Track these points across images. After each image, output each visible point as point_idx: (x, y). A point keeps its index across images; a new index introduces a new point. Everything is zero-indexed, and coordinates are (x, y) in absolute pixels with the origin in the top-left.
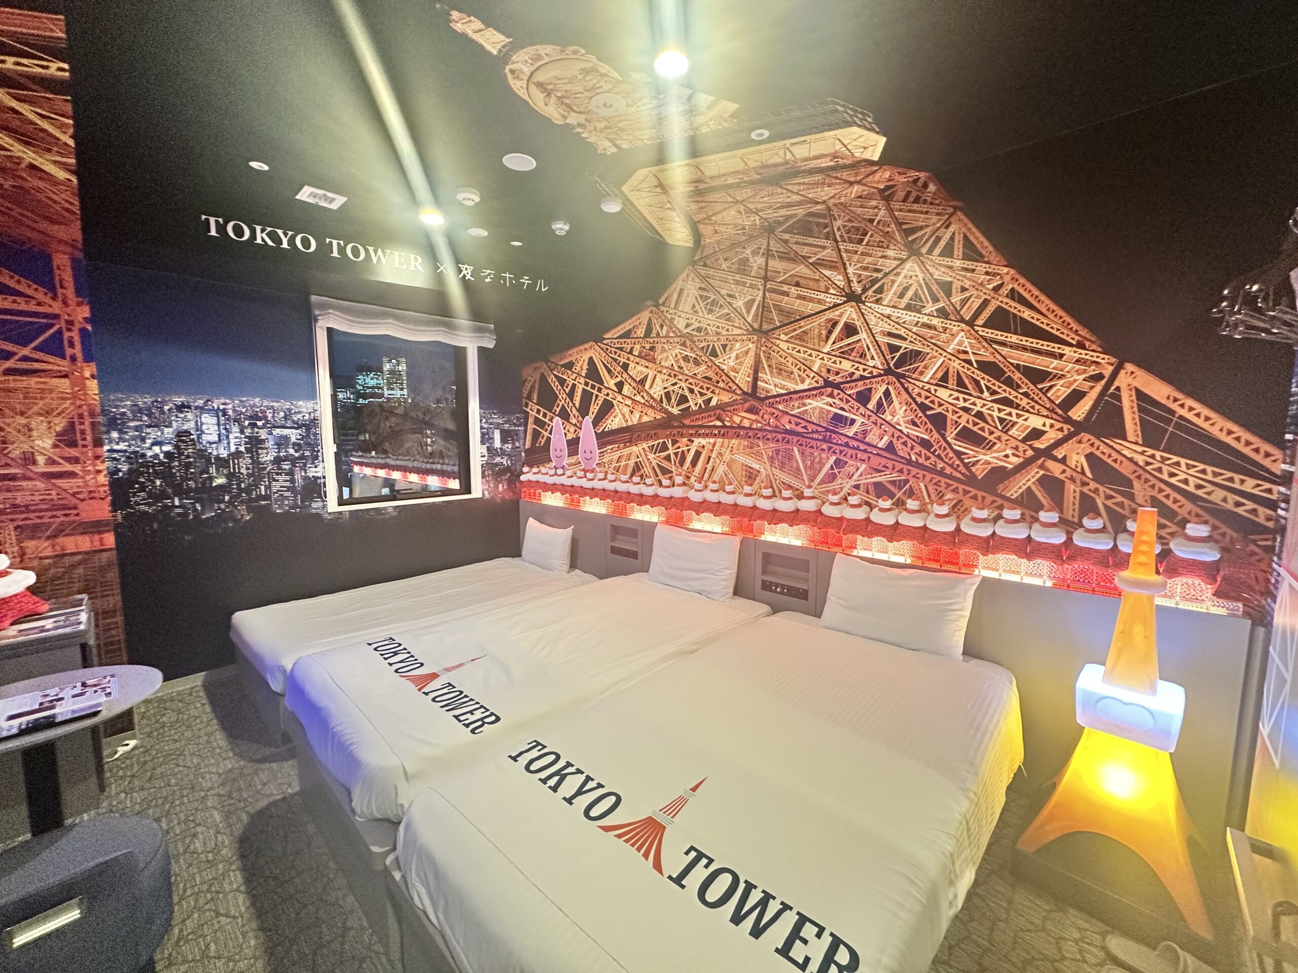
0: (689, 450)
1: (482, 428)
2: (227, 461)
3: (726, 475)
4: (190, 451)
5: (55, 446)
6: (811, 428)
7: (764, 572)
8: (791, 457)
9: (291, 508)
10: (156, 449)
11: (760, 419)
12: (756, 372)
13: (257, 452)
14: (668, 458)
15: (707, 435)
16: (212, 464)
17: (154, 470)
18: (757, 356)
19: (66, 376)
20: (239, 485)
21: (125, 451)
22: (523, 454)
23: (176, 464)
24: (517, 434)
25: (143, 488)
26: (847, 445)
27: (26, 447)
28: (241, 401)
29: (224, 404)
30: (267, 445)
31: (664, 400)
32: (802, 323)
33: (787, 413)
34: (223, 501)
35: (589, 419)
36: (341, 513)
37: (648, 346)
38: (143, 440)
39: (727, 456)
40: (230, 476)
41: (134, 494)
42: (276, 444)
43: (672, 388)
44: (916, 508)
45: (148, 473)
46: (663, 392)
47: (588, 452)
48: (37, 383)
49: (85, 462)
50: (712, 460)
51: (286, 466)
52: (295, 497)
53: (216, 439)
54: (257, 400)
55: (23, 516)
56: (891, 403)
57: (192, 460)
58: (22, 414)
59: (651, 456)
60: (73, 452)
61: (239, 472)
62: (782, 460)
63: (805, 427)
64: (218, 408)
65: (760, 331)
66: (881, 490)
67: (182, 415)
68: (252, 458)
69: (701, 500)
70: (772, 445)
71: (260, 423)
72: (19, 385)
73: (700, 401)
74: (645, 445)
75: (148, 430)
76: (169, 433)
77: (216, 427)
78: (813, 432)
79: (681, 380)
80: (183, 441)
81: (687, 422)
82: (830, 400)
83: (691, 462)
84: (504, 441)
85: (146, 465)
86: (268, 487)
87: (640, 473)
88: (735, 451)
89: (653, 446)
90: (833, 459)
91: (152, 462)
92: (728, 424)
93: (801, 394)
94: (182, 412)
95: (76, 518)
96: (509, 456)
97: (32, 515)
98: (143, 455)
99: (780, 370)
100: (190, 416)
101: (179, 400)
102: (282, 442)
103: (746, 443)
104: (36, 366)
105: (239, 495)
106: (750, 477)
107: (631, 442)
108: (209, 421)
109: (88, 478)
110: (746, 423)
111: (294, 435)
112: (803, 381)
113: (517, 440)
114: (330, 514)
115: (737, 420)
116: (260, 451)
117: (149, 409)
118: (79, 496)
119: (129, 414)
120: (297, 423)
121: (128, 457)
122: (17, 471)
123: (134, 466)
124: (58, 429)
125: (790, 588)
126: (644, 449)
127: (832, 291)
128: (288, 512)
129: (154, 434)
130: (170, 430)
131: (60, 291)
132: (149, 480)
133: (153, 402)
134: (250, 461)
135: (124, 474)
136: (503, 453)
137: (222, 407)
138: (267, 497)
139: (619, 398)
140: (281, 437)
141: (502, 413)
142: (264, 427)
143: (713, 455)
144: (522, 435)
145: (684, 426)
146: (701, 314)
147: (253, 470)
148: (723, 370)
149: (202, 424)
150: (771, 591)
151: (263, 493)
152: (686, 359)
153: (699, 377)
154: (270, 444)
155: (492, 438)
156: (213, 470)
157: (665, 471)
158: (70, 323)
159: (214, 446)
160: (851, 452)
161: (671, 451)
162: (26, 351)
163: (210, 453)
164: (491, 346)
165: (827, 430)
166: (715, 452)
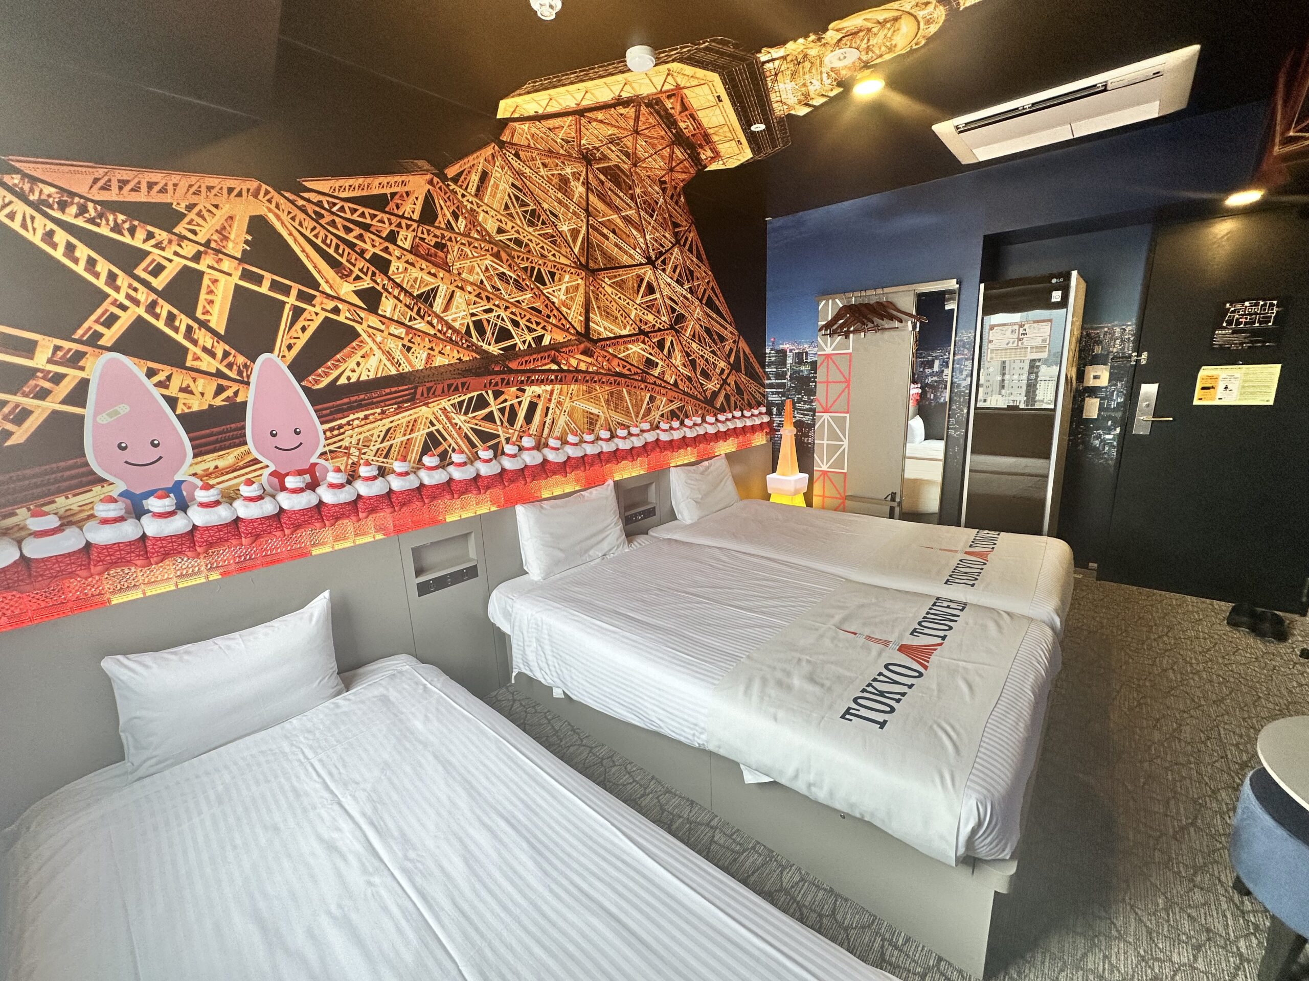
0: (520, 403)
3: (568, 425)
6: (634, 370)
7: (626, 509)
8: (621, 398)
11: (595, 362)
12: (587, 312)
14: (490, 418)
15: (542, 381)
18: (587, 294)
26: (655, 383)
31: (474, 332)
32: (621, 271)
33: (616, 356)
39: (567, 405)
43: (486, 316)
46: (469, 320)
50: (550, 411)
56: (674, 351)
59: (459, 419)
62: (615, 401)
63: (629, 370)
65: (585, 267)
70: (607, 388)
73: (529, 338)
74: (445, 403)
78: (635, 374)
79: (498, 306)
81: (513, 365)
82: (643, 346)
83: (525, 418)
88: (574, 398)
89: (461, 403)
90: (648, 395)
92: (565, 368)
93: (625, 339)
99: (608, 314)
103: (585, 388)
110: (583, 367)
112: (625, 328)
115: (574, 362)
125: (644, 512)
126: (444, 410)
145: (511, 371)
146: (518, 222)
148: (553, 303)
152: (502, 276)
153: (526, 306)
160: (658, 388)
161: (494, 407)
165: (644, 372)
166: (553, 401)
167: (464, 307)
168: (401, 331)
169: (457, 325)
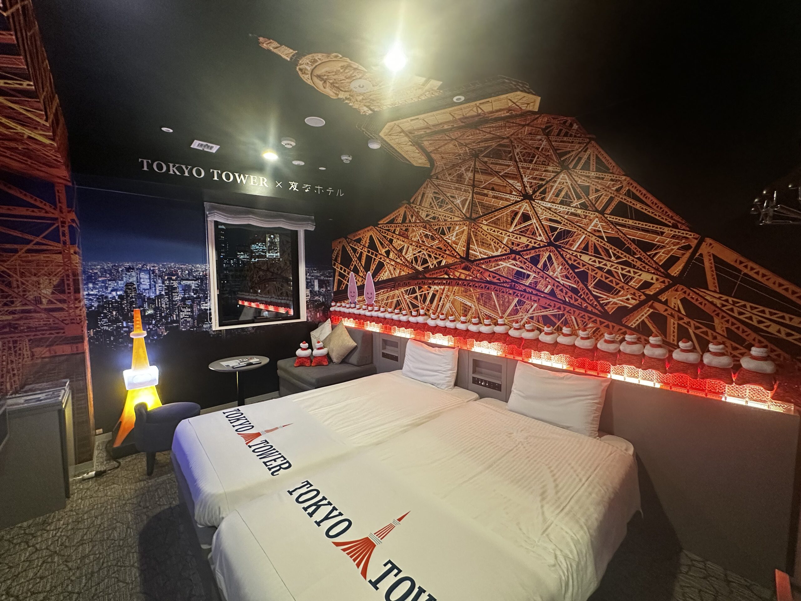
0: (428, 293)
1: (307, 279)
2: (154, 300)
3: (451, 309)
4: (133, 294)
5: (53, 293)
6: (502, 280)
7: (474, 372)
8: (490, 298)
9: (191, 328)
10: (114, 293)
11: (471, 274)
12: (468, 244)
13: (172, 294)
14: (416, 298)
15: (439, 283)
16: (146, 302)
17: (112, 306)
18: (469, 234)
19: (60, 253)
20: (161, 314)
21: (96, 295)
22: (332, 295)
23: (125, 302)
24: (329, 282)
25: (105, 317)
26: (525, 291)
27: (36, 294)
28: (163, 265)
29: (154, 267)
30: (177, 290)
31: (414, 262)
32: (496, 213)
33: (488, 270)
34: (151, 324)
35: (370, 273)
36: (221, 331)
37: (404, 228)
38: (106, 288)
39: (451, 297)
40: (155, 309)
41: (101, 320)
42: (183, 290)
43: (419, 254)
44: (568, 333)
45: (109, 307)
46: (412, 257)
47: (370, 294)
48: (44, 257)
49: (69, 302)
50: (442, 299)
51: (189, 302)
52: (194, 321)
53: (148, 287)
54: (172, 264)
55: (33, 334)
56: (552, 264)
57: (134, 300)
58: (35, 275)
59: (406, 297)
60: (62, 296)
61: (161, 306)
62: (485, 300)
63: (499, 279)
64: (150, 269)
65: (470, 219)
66: (547, 321)
67: (129, 274)
68: (168, 298)
69: (435, 325)
70: (478, 291)
71: (174, 278)
72: (34, 258)
73: (435, 262)
74: (403, 290)
75: (110, 283)
76: (121, 284)
77: (148, 281)
78: (504, 282)
79: (423, 249)
80: (129, 289)
81: (427, 275)
82: (514, 262)
83: (430, 301)
84: (320, 287)
85: (108, 303)
86: (178, 316)
87: (400, 307)
88: (456, 294)
89: (407, 290)
90: (516, 300)
91: (111, 301)
92: (452, 277)
93: (496, 258)
94: (129, 272)
95: (63, 335)
96: (324, 296)
97: (38, 333)
98: (106, 297)
99: (483, 244)
100: (133, 274)
101: (127, 265)
102: (187, 289)
103: (463, 289)
104: (45, 247)
105: (161, 320)
106: (465, 311)
107: (395, 287)
108: (144, 277)
109: (71, 311)
110: (463, 277)
111: (193, 284)
112: (497, 250)
113: (329, 286)
114: (214, 331)
115: (457, 274)
116: (174, 294)
117: (110, 270)
118: (65, 322)
119: (99, 273)
120: (196, 277)
121: (98, 299)
122: (31, 307)
123: (101, 303)
124: (55, 283)
125: (490, 383)
126: (402, 292)
127: (514, 193)
128: (189, 330)
129: (112, 284)
130: (122, 282)
131: (59, 205)
132: (109, 311)
133: (113, 266)
134: (168, 300)
135: (95, 308)
136: (320, 294)
137: (152, 268)
138: (177, 321)
139: (388, 261)
140: (186, 285)
141: (319, 270)
142: (176, 280)
143: (443, 297)
144: (332, 283)
145: (426, 278)
146: (435, 209)
147: (169, 305)
148: (448, 243)
149: (140, 278)
150: (478, 384)
151: (175, 319)
152: (426, 236)
153: (434, 247)
154: (180, 290)
155: (314, 285)
156: (146, 305)
157: (415, 306)
158: (63, 223)
159: (147, 291)
160: (527, 295)
161: (418, 294)
162: (38, 239)
163: (145, 296)
164: (313, 230)
165: (513, 281)
166: (444, 294)
167: (411, 252)
168: (393, 263)
169: (408, 259)
